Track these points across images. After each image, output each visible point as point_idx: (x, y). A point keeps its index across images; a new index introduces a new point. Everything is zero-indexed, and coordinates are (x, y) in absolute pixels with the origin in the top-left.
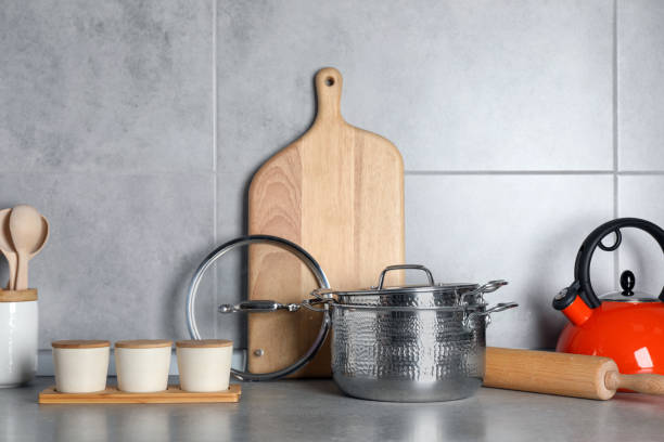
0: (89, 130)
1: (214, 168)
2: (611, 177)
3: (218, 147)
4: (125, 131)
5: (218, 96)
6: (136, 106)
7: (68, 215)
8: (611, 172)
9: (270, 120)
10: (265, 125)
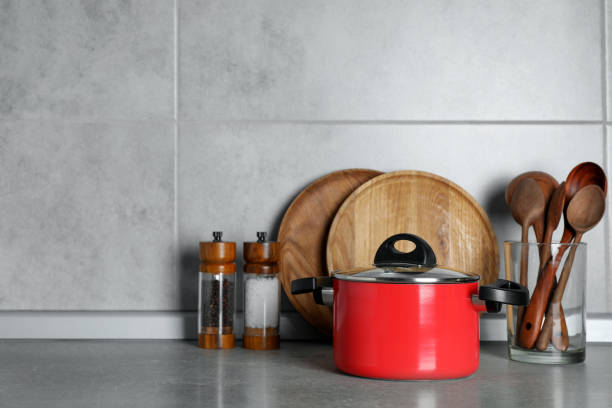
0: (43, 75)
1: (175, 117)
2: (600, 127)
3: (179, 94)
4: (81, 75)
5: (179, 40)
6: (93, 49)
7: (19, 165)
8: (600, 122)
9: (235, 65)
10: (229, 70)
